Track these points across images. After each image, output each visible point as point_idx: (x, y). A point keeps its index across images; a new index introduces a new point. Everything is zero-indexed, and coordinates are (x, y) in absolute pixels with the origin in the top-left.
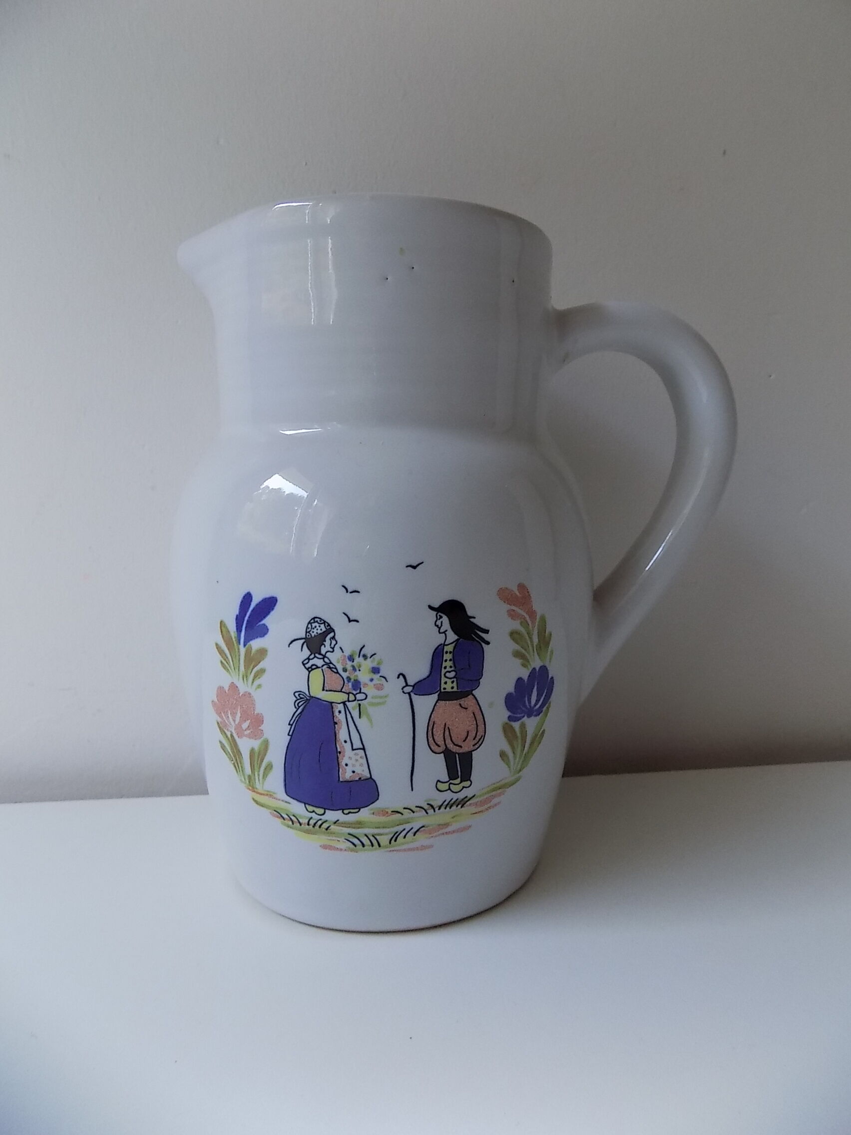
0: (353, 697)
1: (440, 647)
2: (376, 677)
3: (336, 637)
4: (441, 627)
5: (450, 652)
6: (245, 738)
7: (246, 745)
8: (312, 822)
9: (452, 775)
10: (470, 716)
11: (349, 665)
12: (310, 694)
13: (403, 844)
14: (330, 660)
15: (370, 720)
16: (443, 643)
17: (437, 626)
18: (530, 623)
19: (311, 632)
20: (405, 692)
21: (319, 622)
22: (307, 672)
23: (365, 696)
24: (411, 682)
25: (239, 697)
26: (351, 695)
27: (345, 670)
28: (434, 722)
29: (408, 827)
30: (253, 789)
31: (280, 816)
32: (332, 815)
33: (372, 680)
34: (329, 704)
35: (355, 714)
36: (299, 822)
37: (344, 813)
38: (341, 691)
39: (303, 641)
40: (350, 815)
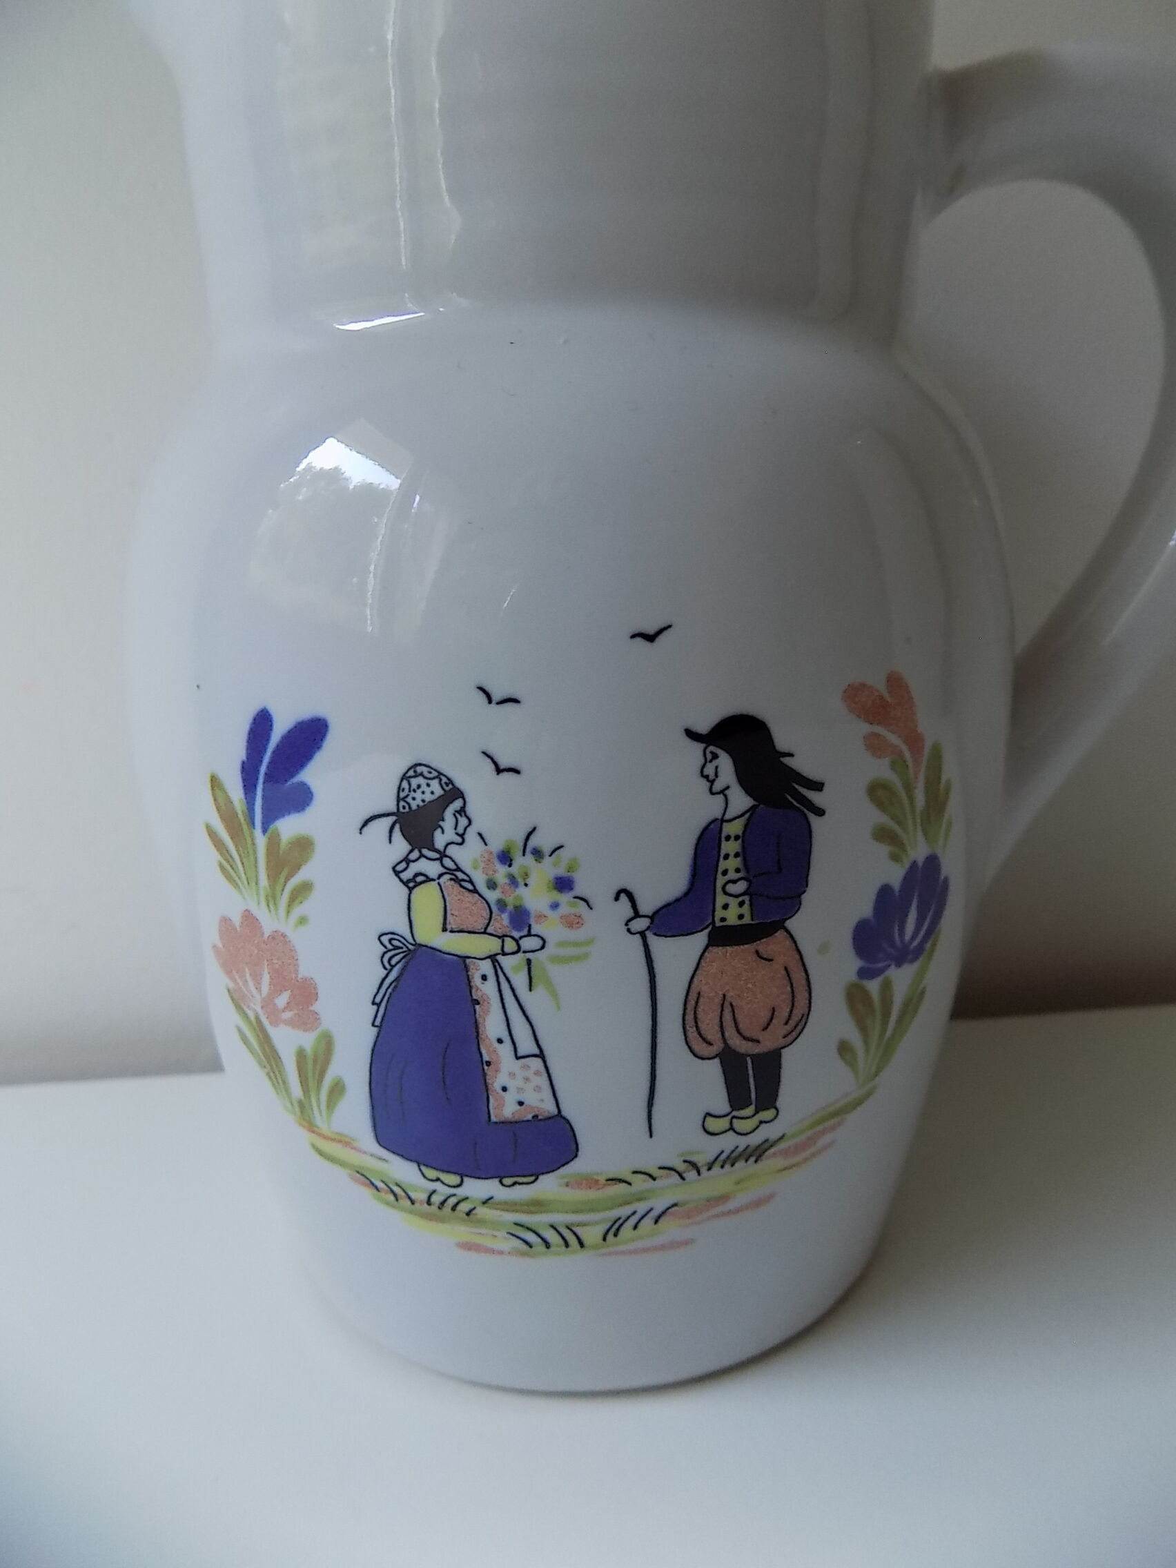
0: (514, 943)
1: (712, 826)
2: (564, 898)
3: (470, 809)
4: (714, 780)
5: (737, 838)
6: (282, 1026)
7: (288, 1040)
8: (436, 1199)
9: (737, 1098)
10: (779, 976)
11: (501, 872)
12: (414, 940)
13: (633, 1240)
14: (456, 864)
15: (554, 994)
16: (720, 817)
17: (707, 777)
18: (910, 764)
19: (409, 800)
20: (633, 930)
21: (426, 774)
22: (406, 891)
23: (541, 942)
24: (647, 907)
25: (264, 942)
26: (508, 940)
27: (492, 885)
28: (699, 993)
29: (641, 1207)
30: (312, 1128)
31: (368, 1182)
32: (476, 1189)
33: (555, 906)
34: (461, 961)
35: (520, 980)
36: (409, 1198)
37: (503, 1185)
38: (485, 933)
39: (392, 819)
40: (518, 1187)
